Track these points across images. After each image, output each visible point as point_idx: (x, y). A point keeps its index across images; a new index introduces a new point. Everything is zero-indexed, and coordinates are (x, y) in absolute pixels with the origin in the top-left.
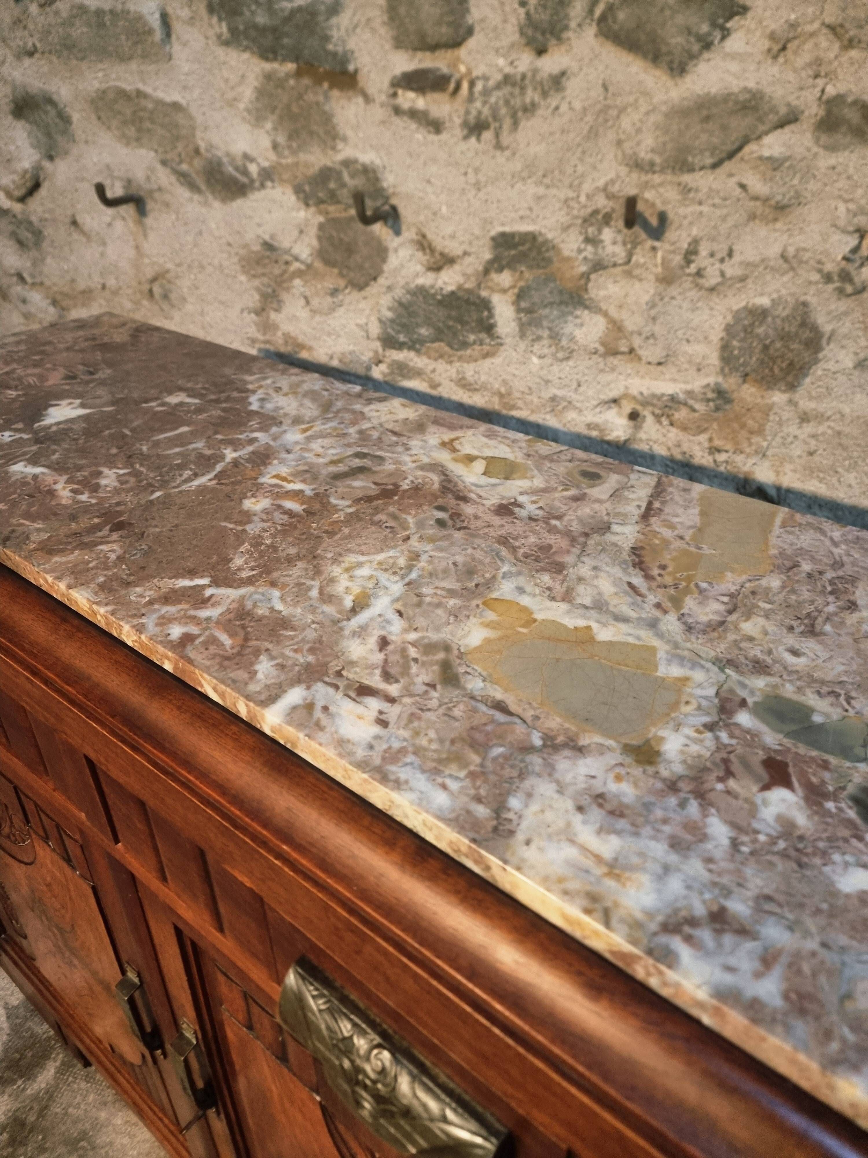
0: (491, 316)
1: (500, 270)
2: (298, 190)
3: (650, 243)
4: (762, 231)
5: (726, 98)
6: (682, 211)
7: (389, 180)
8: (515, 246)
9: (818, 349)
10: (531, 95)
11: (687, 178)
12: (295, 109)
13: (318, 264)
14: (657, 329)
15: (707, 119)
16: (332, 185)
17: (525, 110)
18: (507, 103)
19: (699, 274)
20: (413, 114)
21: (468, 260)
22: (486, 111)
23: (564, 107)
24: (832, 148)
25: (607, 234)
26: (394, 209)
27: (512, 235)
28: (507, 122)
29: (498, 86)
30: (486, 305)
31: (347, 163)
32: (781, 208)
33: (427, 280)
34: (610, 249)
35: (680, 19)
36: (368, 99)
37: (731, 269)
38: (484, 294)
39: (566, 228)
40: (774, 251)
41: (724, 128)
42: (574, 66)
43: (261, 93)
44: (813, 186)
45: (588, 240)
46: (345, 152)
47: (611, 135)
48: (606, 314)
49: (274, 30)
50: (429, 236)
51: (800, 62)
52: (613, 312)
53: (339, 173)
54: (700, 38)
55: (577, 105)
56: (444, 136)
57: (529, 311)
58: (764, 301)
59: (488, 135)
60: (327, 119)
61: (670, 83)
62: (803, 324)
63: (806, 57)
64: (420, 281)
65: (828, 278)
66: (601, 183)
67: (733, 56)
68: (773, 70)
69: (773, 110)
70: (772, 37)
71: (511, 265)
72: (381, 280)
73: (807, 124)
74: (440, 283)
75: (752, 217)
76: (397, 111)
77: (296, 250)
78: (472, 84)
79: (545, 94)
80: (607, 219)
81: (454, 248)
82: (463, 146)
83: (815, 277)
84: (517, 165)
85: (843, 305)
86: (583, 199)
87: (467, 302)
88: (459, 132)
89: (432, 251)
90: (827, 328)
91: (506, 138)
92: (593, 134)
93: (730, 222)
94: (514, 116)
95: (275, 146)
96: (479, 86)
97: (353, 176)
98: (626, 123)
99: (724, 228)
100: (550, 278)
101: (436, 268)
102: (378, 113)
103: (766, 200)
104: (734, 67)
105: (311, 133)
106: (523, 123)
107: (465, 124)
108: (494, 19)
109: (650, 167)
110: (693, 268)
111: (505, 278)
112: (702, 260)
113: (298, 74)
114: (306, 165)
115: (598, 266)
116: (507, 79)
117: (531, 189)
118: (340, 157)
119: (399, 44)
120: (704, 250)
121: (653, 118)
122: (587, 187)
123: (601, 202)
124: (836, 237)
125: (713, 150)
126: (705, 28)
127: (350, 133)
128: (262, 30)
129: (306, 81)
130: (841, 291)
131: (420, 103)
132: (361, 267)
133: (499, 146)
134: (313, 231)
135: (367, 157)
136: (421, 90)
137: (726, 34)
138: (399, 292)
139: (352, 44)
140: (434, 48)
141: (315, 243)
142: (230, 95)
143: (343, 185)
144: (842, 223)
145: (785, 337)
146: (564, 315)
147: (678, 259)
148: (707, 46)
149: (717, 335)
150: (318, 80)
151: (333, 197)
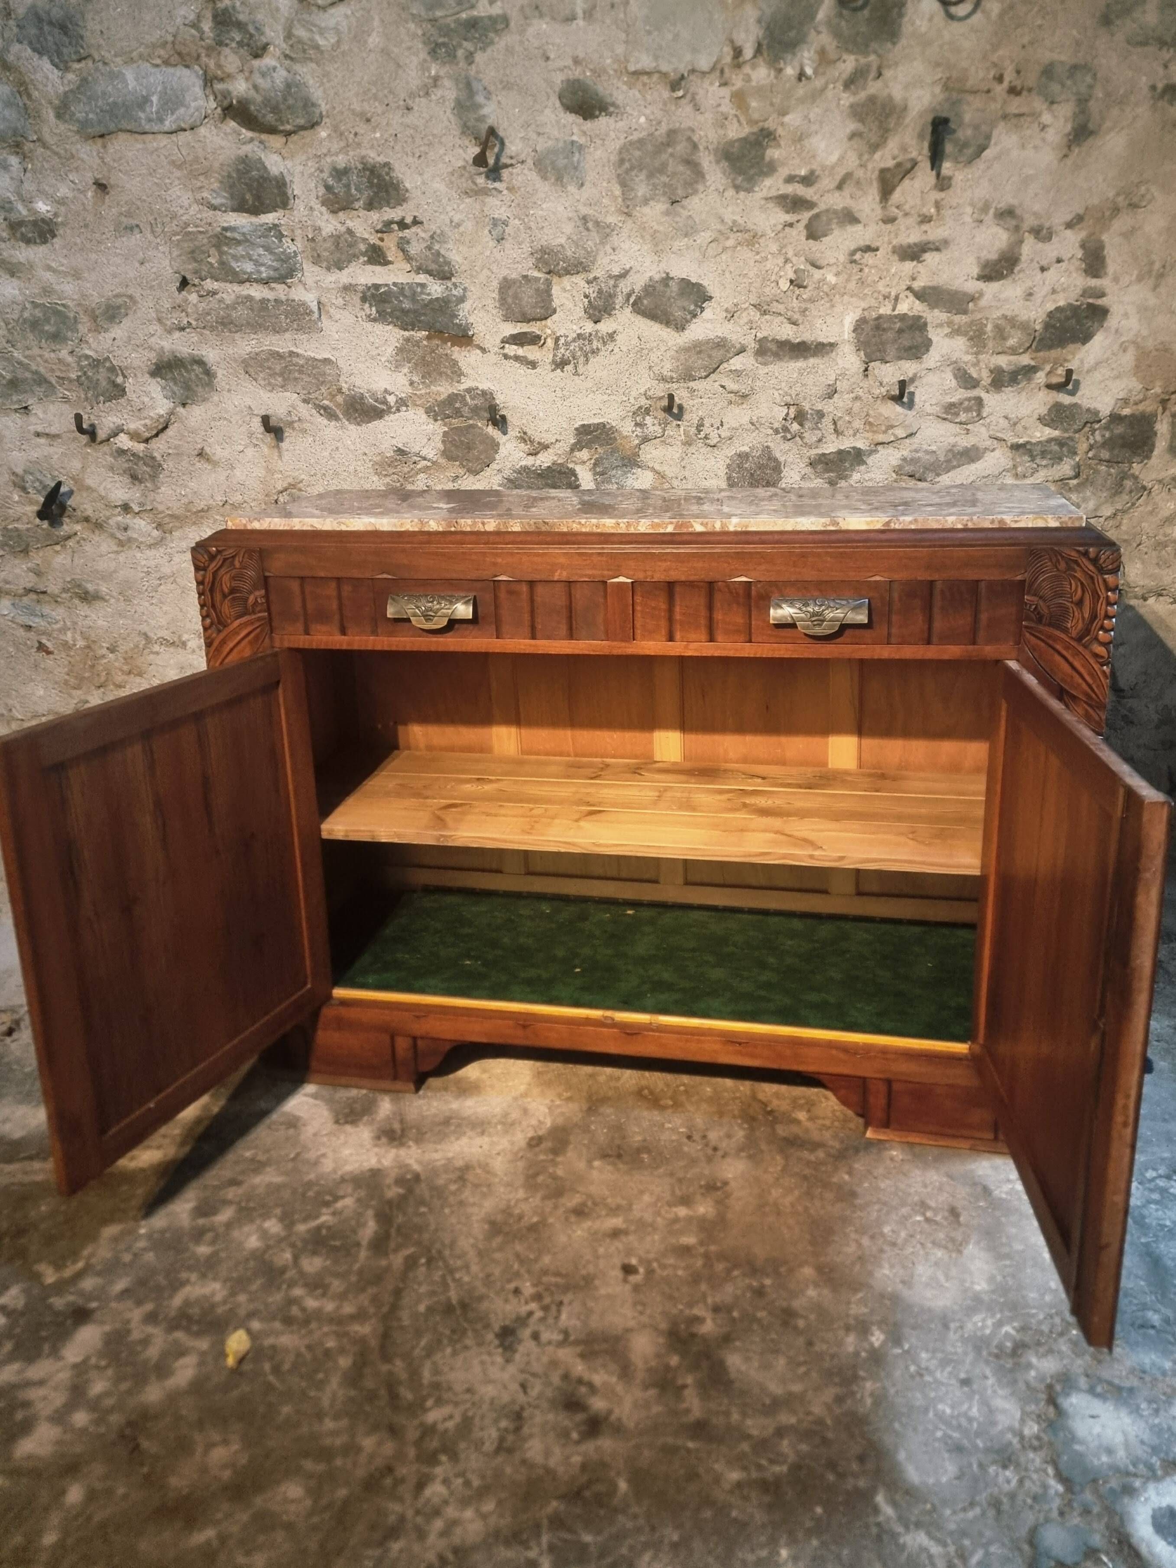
0: (577, 479)
1: (580, 450)
2: (428, 411)
3: (675, 423)
4: (737, 410)
5: (708, 342)
6: (691, 403)
7: (499, 400)
8: (590, 433)
9: (780, 472)
10: (595, 344)
11: (692, 384)
12: (428, 358)
13: (442, 461)
14: (687, 473)
15: (700, 352)
16: (457, 405)
17: (593, 352)
18: (581, 349)
19: (706, 438)
20: (517, 358)
21: (558, 445)
22: (567, 354)
23: (616, 350)
24: (765, 364)
25: (649, 420)
26: (503, 418)
27: (589, 426)
28: (582, 360)
29: (574, 340)
30: (573, 473)
31: (469, 390)
32: (744, 396)
33: (529, 461)
34: (651, 429)
35: (679, 303)
36: (484, 350)
37: (725, 433)
38: (571, 466)
39: (623, 419)
40: (745, 420)
41: (710, 356)
42: (620, 328)
43: (400, 350)
44: (758, 383)
45: (637, 425)
46: (466, 384)
47: (645, 364)
48: (653, 470)
49: (415, 311)
50: (529, 433)
51: (742, 322)
52: (657, 467)
53: (464, 397)
54: (690, 312)
55: (624, 349)
56: (538, 370)
57: (602, 474)
58: (746, 449)
59: (569, 368)
60: (455, 363)
61: (676, 335)
62: (770, 459)
63: (744, 319)
64: (523, 463)
65: (776, 432)
66: (642, 391)
67: (708, 321)
68: (730, 326)
69: (733, 346)
70: (727, 310)
71: (588, 445)
72: (494, 466)
73: (750, 353)
74: (538, 463)
75: (731, 403)
76: (506, 356)
77: (423, 453)
78: (557, 339)
79: (605, 343)
80: (647, 411)
81: (549, 438)
82: (552, 375)
83: (770, 432)
84: (589, 384)
85: (787, 445)
86: (632, 401)
87: (560, 472)
88: (549, 367)
89: (532, 442)
90: (782, 459)
91: (581, 369)
92: (635, 363)
93: (719, 406)
94: (586, 356)
95: (412, 383)
96: (562, 340)
97: (472, 399)
98: (654, 357)
99: (716, 410)
100: (614, 451)
101: (535, 454)
102: (492, 358)
103: (735, 393)
104: (709, 325)
105: (441, 374)
106: (591, 360)
107: (554, 362)
108: (570, 305)
109: (671, 380)
110: (702, 435)
111: (584, 454)
112: (706, 430)
113: (428, 338)
114: (438, 393)
115: (646, 440)
116: (579, 336)
117: (599, 397)
118: (463, 387)
119: (506, 319)
120: (707, 423)
121: (669, 354)
122: (634, 393)
123: (643, 402)
124: (777, 408)
125: (705, 368)
126: (692, 307)
127: (470, 371)
128: (405, 312)
129: (437, 342)
130: (785, 438)
131: (520, 351)
132: (478, 459)
133: (576, 374)
134: (438, 438)
135: (484, 385)
136: (522, 345)
137: (702, 310)
138: (507, 473)
139: (471, 320)
140: (529, 321)
141: (441, 446)
142: (374, 353)
143: (466, 404)
144: (778, 401)
145: (761, 467)
146: (625, 473)
147: (693, 430)
148: (695, 316)
149: (722, 472)
150: (445, 341)
151: (458, 413)
